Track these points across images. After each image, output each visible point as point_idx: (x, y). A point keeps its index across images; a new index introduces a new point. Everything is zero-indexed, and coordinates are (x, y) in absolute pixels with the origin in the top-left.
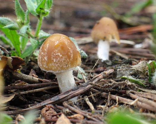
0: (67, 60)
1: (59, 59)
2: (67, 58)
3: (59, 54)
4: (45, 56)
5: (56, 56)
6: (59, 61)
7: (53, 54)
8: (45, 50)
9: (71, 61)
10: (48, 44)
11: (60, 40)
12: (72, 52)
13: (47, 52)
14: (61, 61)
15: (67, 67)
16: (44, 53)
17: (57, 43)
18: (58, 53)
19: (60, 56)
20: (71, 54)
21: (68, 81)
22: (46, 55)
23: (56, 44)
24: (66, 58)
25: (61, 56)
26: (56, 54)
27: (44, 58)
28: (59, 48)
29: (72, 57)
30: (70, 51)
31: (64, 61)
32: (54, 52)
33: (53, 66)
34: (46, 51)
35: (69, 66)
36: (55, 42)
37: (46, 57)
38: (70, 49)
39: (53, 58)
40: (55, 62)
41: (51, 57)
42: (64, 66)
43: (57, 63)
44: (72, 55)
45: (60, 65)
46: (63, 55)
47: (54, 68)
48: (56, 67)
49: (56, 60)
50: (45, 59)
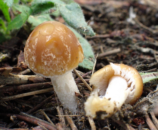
0: (63, 62)
1: (51, 61)
2: (63, 60)
3: (52, 55)
4: (32, 55)
5: (48, 57)
6: (51, 65)
7: (43, 55)
8: (33, 46)
9: (68, 63)
10: (37, 39)
11: (54, 33)
12: (69, 51)
13: (36, 51)
14: (55, 65)
15: (62, 71)
16: (32, 51)
17: (48, 38)
18: (50, 53)
19: (52, 58)
20: (68, 53)
21: (66, 84)
22: (34, 54)
23: (47, 41)
24: (61, 60)
25: (54, 57)
26: (47, 54)
27: (31, 57)
28: (52, 47)
29: (70, 57)
30: (68, 49)
31: (59, 64)
32: (45, 52)
33: (43, 70)
34: (34, 48)
35: (65, 70)
36: (47, 37)
37: (35, 57)
38: (67, 46)
39: (44, 60)
40: (47, 65)
41: (41, 58)
42: (59, 70)
43: (49, 67)
44: (70, 55)
45: (54, 69)
46: (57, 56)
47: (45, 72)
48: (48, 71)
49: (47, 63)
50: (32, 59)
